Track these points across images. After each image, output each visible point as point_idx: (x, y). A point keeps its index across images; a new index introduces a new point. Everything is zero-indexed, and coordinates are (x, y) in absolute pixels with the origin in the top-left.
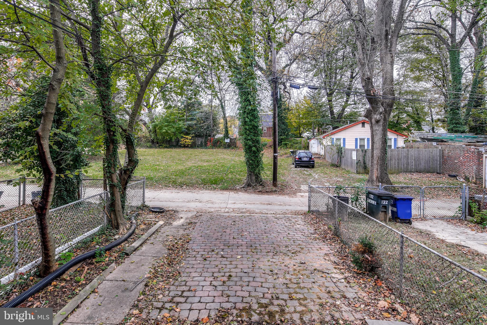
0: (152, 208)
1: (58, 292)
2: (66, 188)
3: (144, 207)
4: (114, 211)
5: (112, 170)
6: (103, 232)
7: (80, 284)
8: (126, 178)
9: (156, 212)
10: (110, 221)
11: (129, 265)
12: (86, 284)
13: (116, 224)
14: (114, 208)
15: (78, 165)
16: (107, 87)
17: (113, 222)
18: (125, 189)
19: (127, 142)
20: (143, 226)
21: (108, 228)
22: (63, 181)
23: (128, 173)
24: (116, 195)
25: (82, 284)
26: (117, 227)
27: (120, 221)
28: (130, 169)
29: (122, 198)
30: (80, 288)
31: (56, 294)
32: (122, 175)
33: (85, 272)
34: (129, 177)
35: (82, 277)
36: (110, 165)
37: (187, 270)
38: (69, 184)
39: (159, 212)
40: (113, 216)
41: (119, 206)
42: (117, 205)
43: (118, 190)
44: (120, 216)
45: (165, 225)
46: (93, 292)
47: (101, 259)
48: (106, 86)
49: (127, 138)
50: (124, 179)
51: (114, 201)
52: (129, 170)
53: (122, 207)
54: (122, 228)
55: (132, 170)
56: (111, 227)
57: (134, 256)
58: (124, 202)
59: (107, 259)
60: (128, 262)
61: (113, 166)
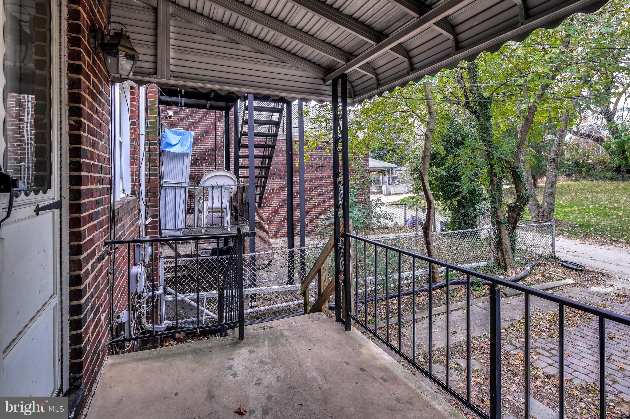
0: (565, 262)
1: (438, 297)
2: (465, 221)
3: (552, 257)
4: (502, 250)
5: (497, 206)
6: (488, 269)
7: (455, 299)
8: (515, 216)
9: (568, 268)
10: (497, 260)
11: (504, 304)
12: (459, 301)
13: (504, 265)
14: (502, 246)
15: (473, 199)
16: (487, 119)
17: (501, 261)
18: (514, 228)
19: (513, 175)
20: (539, 277)
21: (494, 266)
22: (462, 214)
23: (516, 210)
24: (503, 233)
25: (456, 300)
26: (505, 268)
27: (508, 263)
28: (519, 207)
29: (511, 237)
30: (454, 302)
31: (436, 297)
32: (511, 212)
33: (461, 293)
34: (519, 215)
35: (458, 295)
36: (494, 200)
37: (572, 336)
38: (468, 218)
39: (573, 269)
40: (500, 255)
41: (506, 245)
42: (504, 244)
43: (505, 227)
44: (508, 256)
45: (575, 285)
46: (462, 308)
47: (478, 288)
48: (485, 118)
49: (512, 171)
50: (513, 217)
51: (501, 239)
52: (517, 206)
53: (512, 248)
54: (511, 271)
55: (522, 208)
56: (499, 267)
57: (513, 299)
58: (514, 243)
59: (484, 291)
60: (504, 301)
61: (497, 201)
